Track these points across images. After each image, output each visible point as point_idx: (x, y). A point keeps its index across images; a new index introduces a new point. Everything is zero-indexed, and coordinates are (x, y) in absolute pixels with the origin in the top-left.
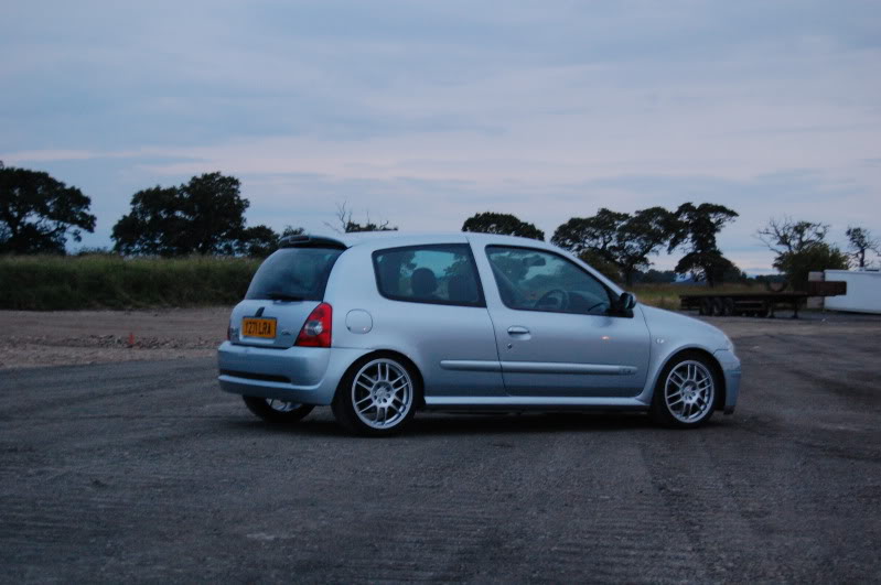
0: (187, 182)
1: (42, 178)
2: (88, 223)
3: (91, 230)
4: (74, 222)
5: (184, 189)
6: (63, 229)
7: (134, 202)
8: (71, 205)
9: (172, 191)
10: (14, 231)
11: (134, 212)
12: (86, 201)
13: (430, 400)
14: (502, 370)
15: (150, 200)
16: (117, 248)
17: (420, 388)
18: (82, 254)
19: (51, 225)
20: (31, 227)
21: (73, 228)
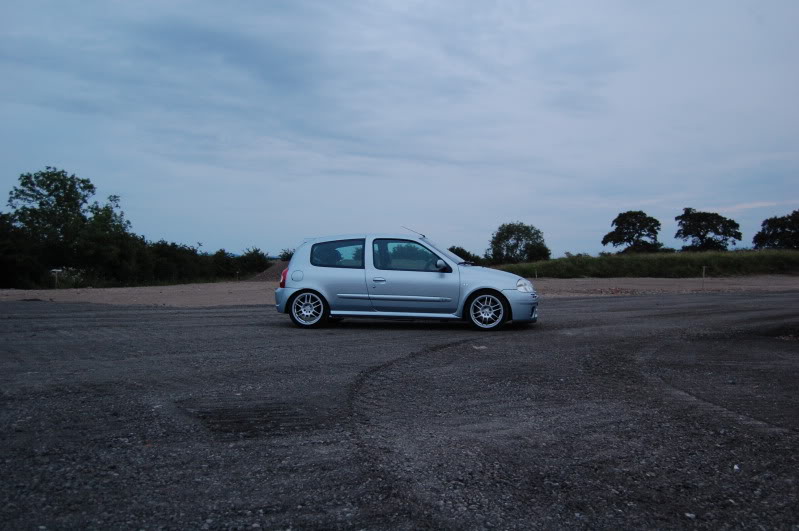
0: (790, 213)
1: (715, 216)
2: (738, 236)
3: (740, 239)
4: (731, 235)
5: (789, 217)
6: (726, 240)
7: (764, 225)
8: (730, 228)
9: (783, 219)
10: (702, 241)
11: (764, 230)
12: (737, 226)
13: (333, 312)
14: (369, 299)
15: (771, 223)
16: (756, 248)
17: (328, 307)
18: (737, 251)
19: (720, 238)
20: (710, 239)
21: (732, 239)
